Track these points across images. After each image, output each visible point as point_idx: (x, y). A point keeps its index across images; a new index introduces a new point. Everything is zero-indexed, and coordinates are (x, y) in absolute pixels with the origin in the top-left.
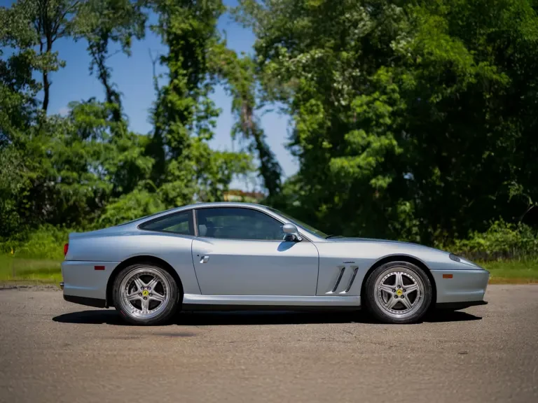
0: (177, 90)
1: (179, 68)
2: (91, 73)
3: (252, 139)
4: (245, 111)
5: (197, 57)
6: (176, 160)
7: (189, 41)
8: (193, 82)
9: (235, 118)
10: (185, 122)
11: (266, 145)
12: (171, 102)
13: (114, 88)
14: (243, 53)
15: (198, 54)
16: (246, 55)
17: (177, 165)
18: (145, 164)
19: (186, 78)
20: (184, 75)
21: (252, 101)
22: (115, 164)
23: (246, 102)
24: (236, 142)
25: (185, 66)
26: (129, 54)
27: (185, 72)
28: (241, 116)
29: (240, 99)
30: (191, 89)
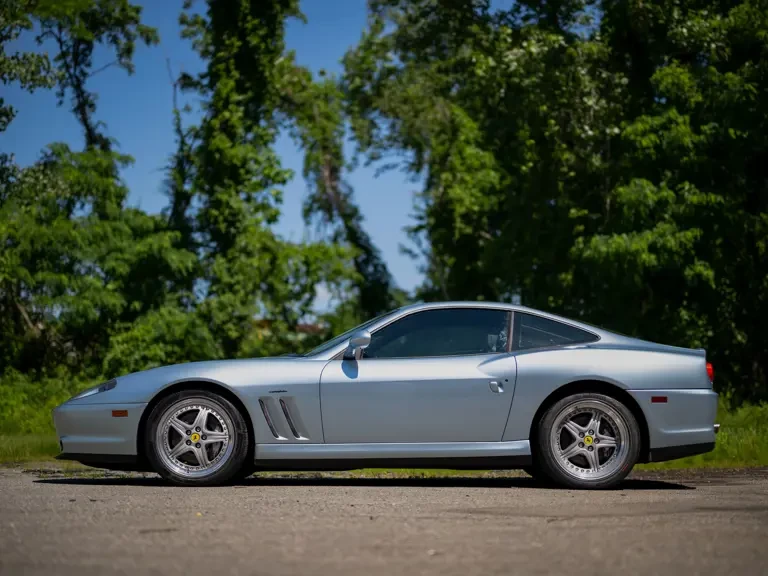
0: (228, 129)
1: (232, 91)
2: (61, 103)
3: (339, 223)
4: (326, 173)
5: (263, 72)
6: (224, 255)
7: (249, 42)
8: (252, 117)
9: (310, 186)
10: (240, 188)
11: (363, 233)
12: (219, 150)
13: (100, 130)
14: (322, 73)
15: (264, 66)
16: (328, 76)
17: (226, 265)
18: (182, 262)
19: (242, 108)
20: (238, 103)
21: (338, 156)
22: (126, 261)
23: (328, 157)
24: (313, 228)
25: (240, 88)
26: (130, 69)
27: (240, 98)
28: (320, 181)
29: (318, 153)
30: (248, 129)
